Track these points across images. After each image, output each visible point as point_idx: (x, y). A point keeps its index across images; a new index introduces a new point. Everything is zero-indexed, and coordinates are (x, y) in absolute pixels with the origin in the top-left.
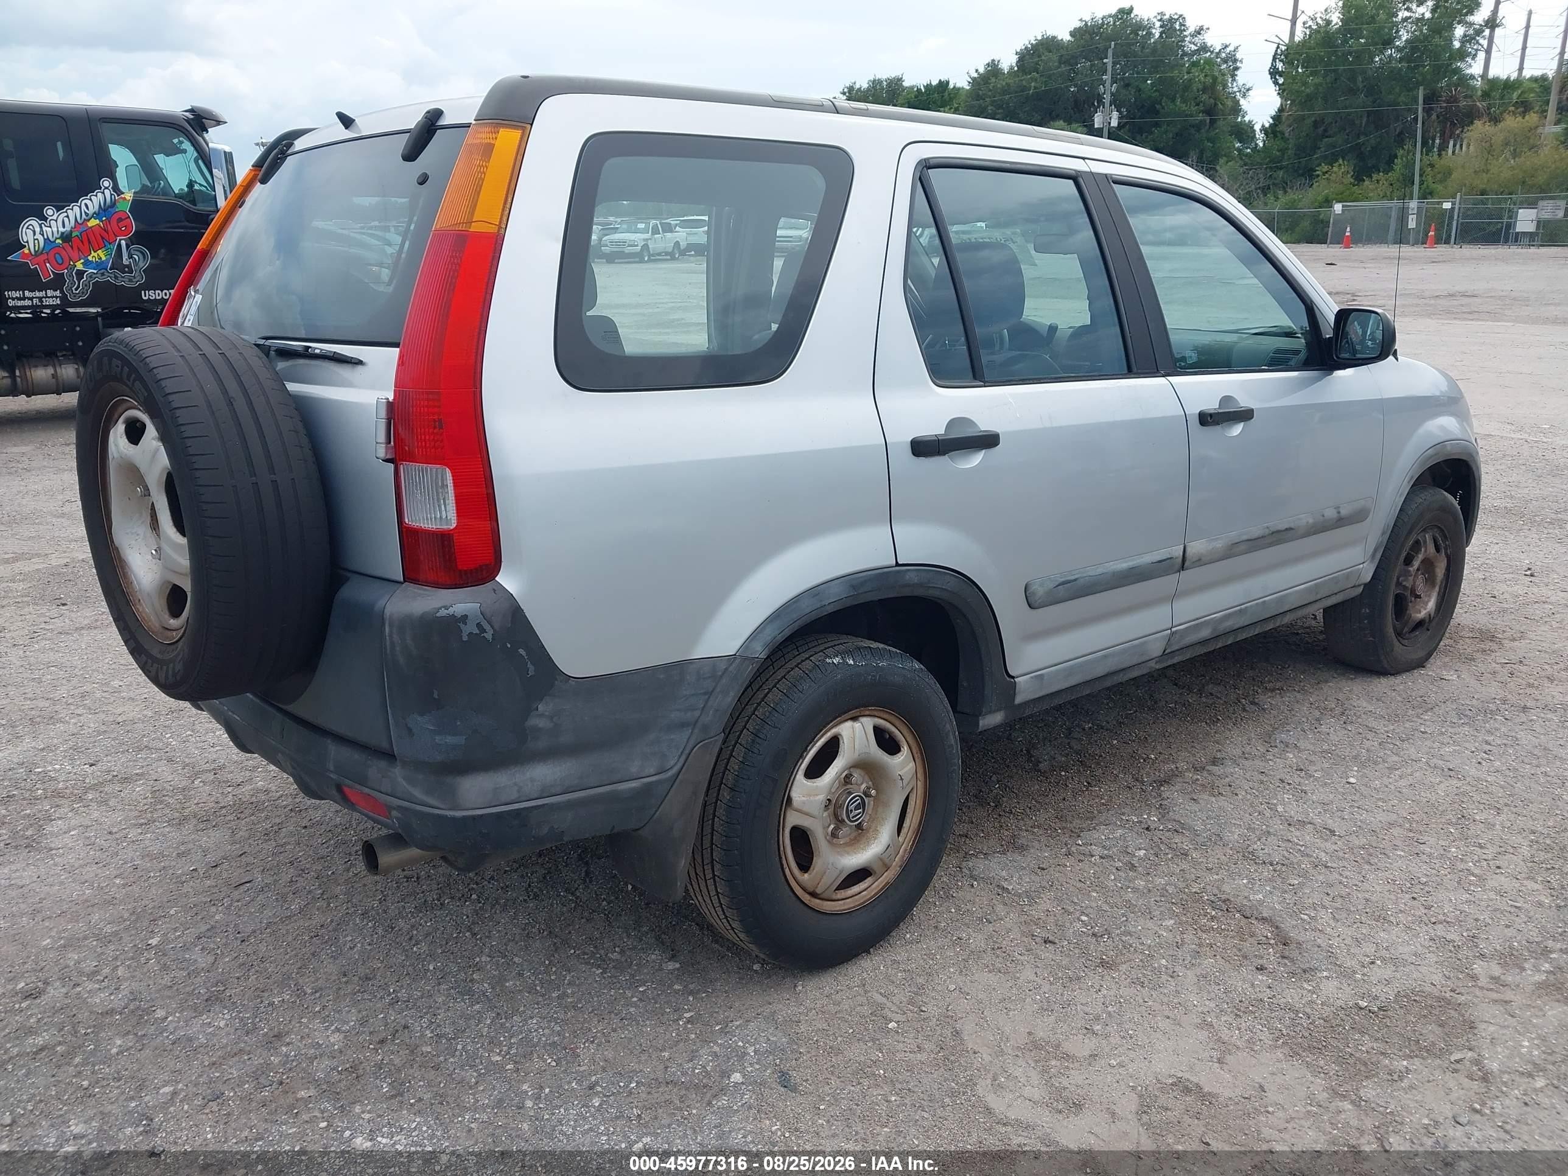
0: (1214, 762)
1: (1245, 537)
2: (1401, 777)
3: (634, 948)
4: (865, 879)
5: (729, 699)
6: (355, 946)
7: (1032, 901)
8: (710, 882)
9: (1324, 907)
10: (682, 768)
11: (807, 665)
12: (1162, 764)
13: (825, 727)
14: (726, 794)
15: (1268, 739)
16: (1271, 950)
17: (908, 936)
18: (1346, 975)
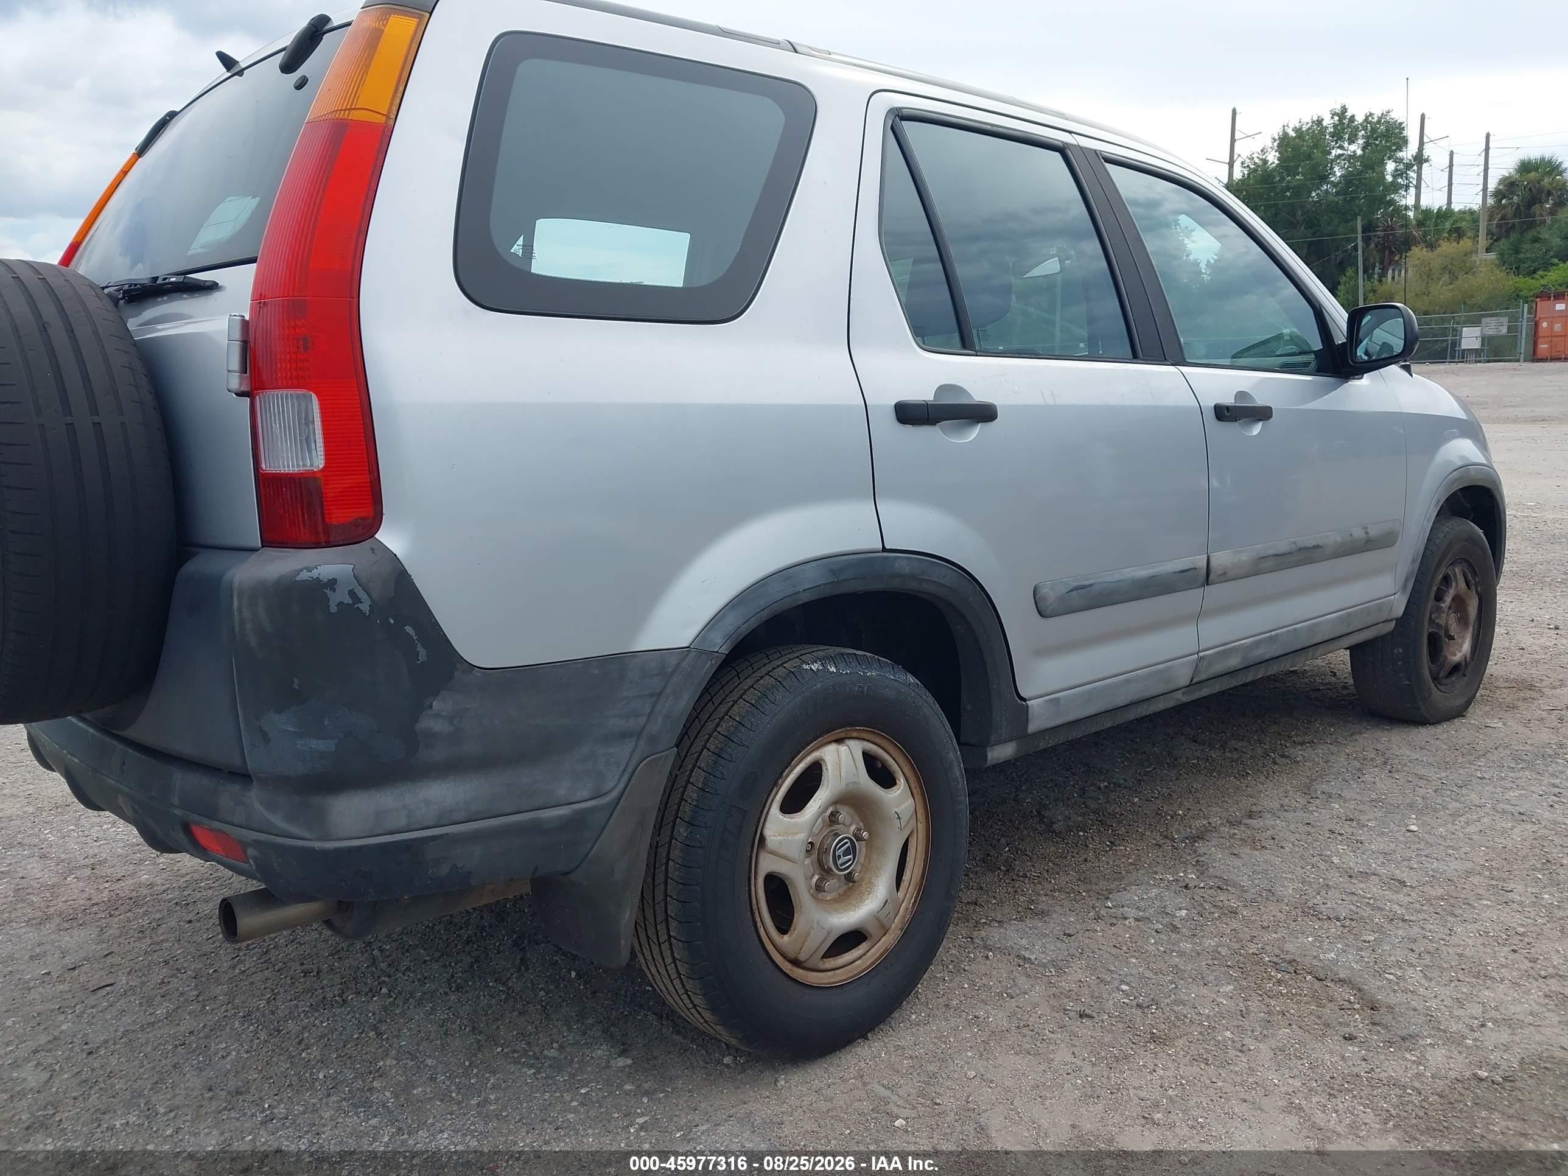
0: (1251, 815)
1: (1272, 552)
2: (1467, 823)
3: (577, 1043)
4: (859, 944)
5: (684, 703)
6: (229, 1054)
7: (1060, 971)
8: (665, 947)
9: (1411, 965)
10: (625, 789)
11: (781, 672)
12: (1192, 820)
13: (803, 748)
14: (682, 831)
15: (1307, 790)
16: (1357, 1016)
17: (914, 1017)
18: (1455, 1040)
